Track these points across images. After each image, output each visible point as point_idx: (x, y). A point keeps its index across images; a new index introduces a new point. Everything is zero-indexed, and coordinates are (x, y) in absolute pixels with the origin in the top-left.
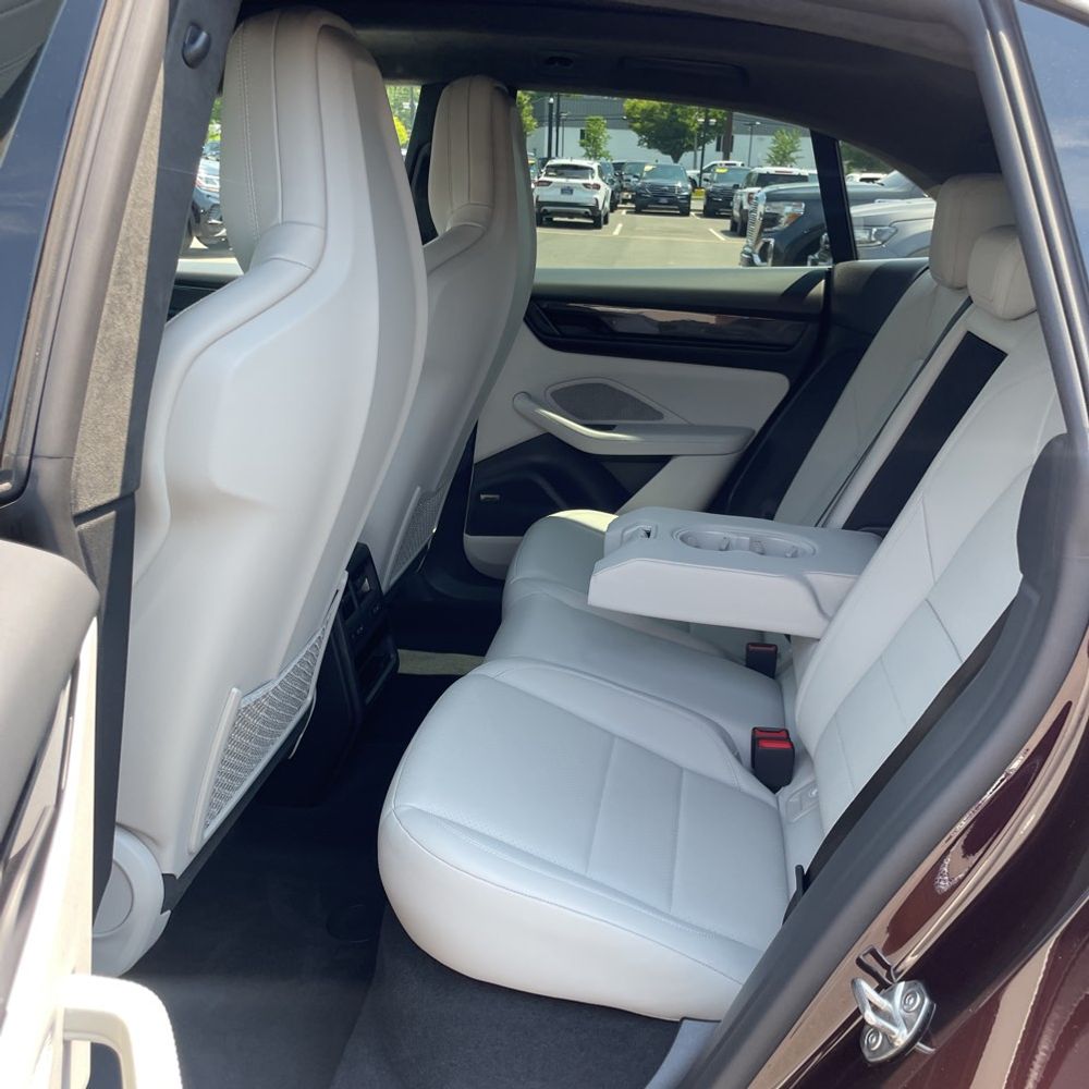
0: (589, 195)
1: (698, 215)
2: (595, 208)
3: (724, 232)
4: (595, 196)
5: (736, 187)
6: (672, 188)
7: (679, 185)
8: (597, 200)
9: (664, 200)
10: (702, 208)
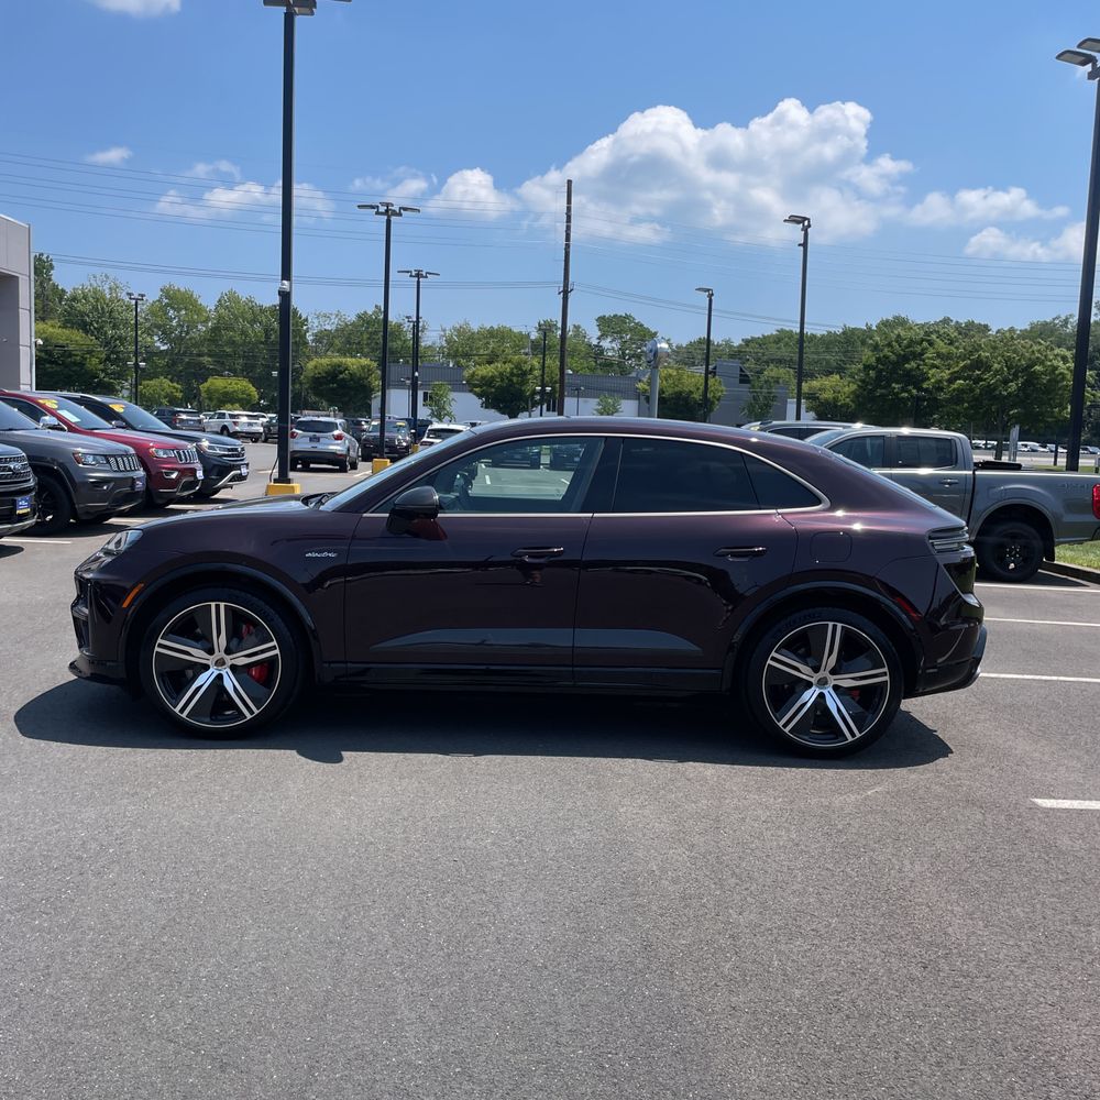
1: (546, 468)
10: (548, 462)
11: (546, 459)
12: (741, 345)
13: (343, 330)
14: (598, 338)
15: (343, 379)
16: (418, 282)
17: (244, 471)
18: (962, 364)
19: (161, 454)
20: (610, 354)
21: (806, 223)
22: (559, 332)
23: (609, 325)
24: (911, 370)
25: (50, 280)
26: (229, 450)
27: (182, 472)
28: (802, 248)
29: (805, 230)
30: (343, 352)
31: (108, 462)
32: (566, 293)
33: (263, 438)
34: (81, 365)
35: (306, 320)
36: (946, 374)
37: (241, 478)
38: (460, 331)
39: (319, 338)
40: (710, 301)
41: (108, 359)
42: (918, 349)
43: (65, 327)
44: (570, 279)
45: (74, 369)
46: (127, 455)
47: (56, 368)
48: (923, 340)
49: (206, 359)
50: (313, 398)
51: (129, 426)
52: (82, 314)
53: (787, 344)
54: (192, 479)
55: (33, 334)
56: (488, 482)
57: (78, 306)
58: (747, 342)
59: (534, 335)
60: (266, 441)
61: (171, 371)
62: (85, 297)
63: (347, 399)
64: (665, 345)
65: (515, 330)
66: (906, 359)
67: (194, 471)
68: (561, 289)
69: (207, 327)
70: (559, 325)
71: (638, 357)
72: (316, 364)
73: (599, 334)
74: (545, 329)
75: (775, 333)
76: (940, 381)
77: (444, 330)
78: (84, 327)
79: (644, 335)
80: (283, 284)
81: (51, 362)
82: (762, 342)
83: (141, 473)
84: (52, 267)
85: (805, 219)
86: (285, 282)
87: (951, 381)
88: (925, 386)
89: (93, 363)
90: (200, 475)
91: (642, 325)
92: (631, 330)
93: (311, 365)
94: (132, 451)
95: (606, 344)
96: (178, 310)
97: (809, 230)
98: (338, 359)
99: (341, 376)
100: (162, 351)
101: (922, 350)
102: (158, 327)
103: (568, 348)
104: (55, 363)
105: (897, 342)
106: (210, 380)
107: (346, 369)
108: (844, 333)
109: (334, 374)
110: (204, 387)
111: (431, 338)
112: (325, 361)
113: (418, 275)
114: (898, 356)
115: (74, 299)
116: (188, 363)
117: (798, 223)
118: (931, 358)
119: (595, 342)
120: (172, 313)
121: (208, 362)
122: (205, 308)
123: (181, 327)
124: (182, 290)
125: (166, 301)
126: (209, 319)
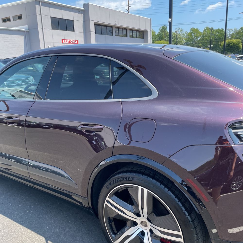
15: (232, 45)
69: (201, 37)
86: (170, 19)
99: (231, 45)
107: (232, 43)
109: (229, 44)
120: (193, 35)
121: (201, 45)
122: (200, 32)
123: (195, 38)
124: (195, 28)
125: (192, 32)
126: (201, 35)
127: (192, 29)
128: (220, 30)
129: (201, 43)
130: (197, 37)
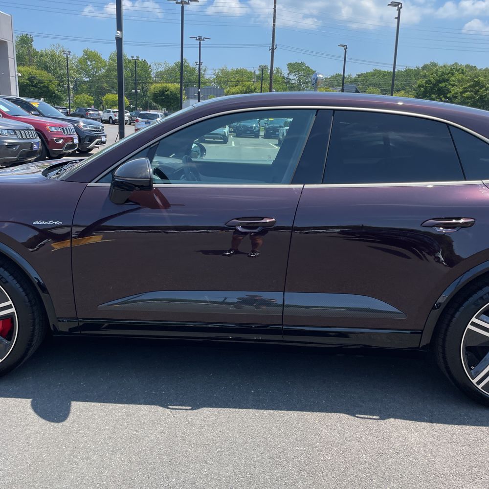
0: (222, 130)
1: (262, 138)
2: (224, 135)
3: (276, 145)
4: (225, 131)
5: (280, 127)
6: (252, 127)
7: (255, 125)
8: (225, 132)
9: (249, 132)
10: (263, 135)
11: (262, 133)
12: (356, 77)
13: (168, 71)
14: (288, 74)
15: (168, 95)
16: (200, 43)
17: (103, 139)
18: (469, 84)
19: (53, 129)
20: (293, 82)
21: (400, 6)
22: (269, 71)
23: (293, 67)
24: (442, 87)
25: (32, 47)
26: (94, 128)
27: (66, 140)
28: (397, 20)
29: (399, 10)
30: (167, 81)
31: (16, 134)
32: (273, 50)
33: (129, 123)
34: (48, 87)
35: (150, 66)
36: (460, 90)
37: (102, 143)
38: (223, 71)
39: (157, 75)
40: (346, 51)
41: (59, 85)
42: (446, 77)
43: (38, 69)
44: (275, 43)
45: (44, 89)
46: (28, 129)
47: (36, 89)
48: (449, 73)
49: (105, 85)
50: (154, 104)
51: (41, 114)
52: (46, 62)
53: (378, 77)
54: (71, 143)
55: (16, 71)
56: (233, 145)
57: (44, 59)
58: (359, 76)
59: (258, 73)
60: (130, 124)
61: (89, 91)
62: (46, 55)
63: (169, 104)
64: (321, 76)
65: (248, 70)
66: (440, 82)
67: (72, 139)
68: (271, 48)
69: (105, 70)
70: (269, 68)
71: (307, 83)
72: (155, 87)
73: (288, 72)
74: (263, 69)
75: (372, 71)
76: (457, 93)
77: (215, 70)
78: (46, 68)
79: (309, 72)
80: (118, 33)
81: (32, 86)
82: (366, 75)
83: (38, 140)
84: (32, 40)
85: (399, 3)
86: (119, 32)
87: (462, 93)
88: (448, 96)
89: (52, 87)
90: (76, 141)
91: (309, 68)
92: (304, 70)
93: (152, 87)
94: (32, 128)
95: (291, 77)
96: (91, 61)
97: (401, 10)
98: (165, 85)
99: (166, 93)
100: (85, 81)
101: (448, 77)
102: (83, 70)
103: (273, 78)
104: (35, 86)
105: (436, 73)
106: (107, 95)
107: (168, 90)
108: (406, 71)
109: (163, 92)
110: (104, 98)
111: (209, 75)
112: (158, 85)
113: (200, 39)
114: (437, 80)
115: (42, 55)
116: (97, 87)
117: (395, 6)
118: (454, 81)
119: (286, 76)
120: (89, 63)
121: (106, 86)
122: (104, 60)
123: (94, 69)
124: (93, 51)
125: (86, 57)
126: (106, 65)
127: (86, 52)
128: (141, 62)
129: (107, 82)
130: (98, 69)
